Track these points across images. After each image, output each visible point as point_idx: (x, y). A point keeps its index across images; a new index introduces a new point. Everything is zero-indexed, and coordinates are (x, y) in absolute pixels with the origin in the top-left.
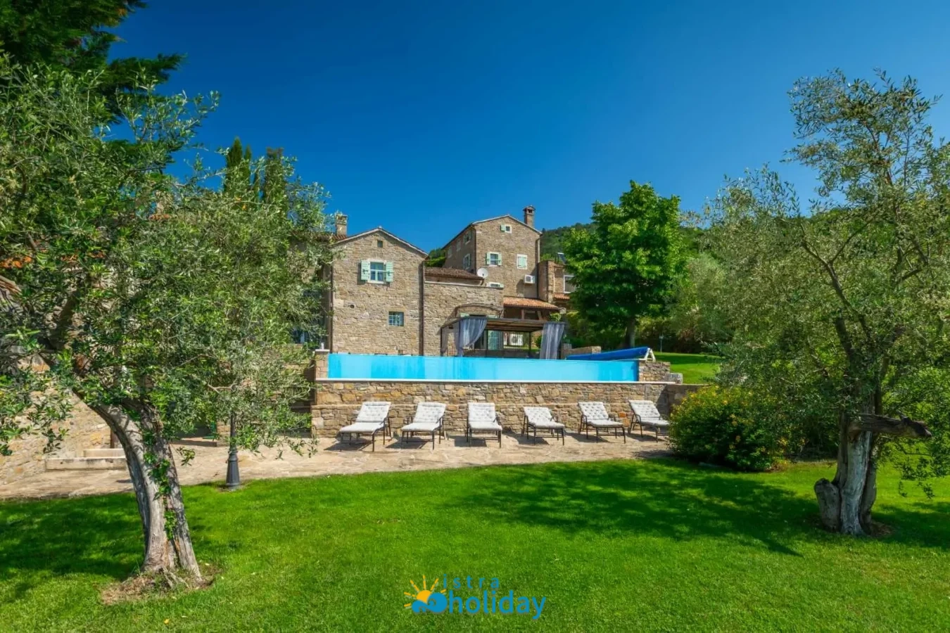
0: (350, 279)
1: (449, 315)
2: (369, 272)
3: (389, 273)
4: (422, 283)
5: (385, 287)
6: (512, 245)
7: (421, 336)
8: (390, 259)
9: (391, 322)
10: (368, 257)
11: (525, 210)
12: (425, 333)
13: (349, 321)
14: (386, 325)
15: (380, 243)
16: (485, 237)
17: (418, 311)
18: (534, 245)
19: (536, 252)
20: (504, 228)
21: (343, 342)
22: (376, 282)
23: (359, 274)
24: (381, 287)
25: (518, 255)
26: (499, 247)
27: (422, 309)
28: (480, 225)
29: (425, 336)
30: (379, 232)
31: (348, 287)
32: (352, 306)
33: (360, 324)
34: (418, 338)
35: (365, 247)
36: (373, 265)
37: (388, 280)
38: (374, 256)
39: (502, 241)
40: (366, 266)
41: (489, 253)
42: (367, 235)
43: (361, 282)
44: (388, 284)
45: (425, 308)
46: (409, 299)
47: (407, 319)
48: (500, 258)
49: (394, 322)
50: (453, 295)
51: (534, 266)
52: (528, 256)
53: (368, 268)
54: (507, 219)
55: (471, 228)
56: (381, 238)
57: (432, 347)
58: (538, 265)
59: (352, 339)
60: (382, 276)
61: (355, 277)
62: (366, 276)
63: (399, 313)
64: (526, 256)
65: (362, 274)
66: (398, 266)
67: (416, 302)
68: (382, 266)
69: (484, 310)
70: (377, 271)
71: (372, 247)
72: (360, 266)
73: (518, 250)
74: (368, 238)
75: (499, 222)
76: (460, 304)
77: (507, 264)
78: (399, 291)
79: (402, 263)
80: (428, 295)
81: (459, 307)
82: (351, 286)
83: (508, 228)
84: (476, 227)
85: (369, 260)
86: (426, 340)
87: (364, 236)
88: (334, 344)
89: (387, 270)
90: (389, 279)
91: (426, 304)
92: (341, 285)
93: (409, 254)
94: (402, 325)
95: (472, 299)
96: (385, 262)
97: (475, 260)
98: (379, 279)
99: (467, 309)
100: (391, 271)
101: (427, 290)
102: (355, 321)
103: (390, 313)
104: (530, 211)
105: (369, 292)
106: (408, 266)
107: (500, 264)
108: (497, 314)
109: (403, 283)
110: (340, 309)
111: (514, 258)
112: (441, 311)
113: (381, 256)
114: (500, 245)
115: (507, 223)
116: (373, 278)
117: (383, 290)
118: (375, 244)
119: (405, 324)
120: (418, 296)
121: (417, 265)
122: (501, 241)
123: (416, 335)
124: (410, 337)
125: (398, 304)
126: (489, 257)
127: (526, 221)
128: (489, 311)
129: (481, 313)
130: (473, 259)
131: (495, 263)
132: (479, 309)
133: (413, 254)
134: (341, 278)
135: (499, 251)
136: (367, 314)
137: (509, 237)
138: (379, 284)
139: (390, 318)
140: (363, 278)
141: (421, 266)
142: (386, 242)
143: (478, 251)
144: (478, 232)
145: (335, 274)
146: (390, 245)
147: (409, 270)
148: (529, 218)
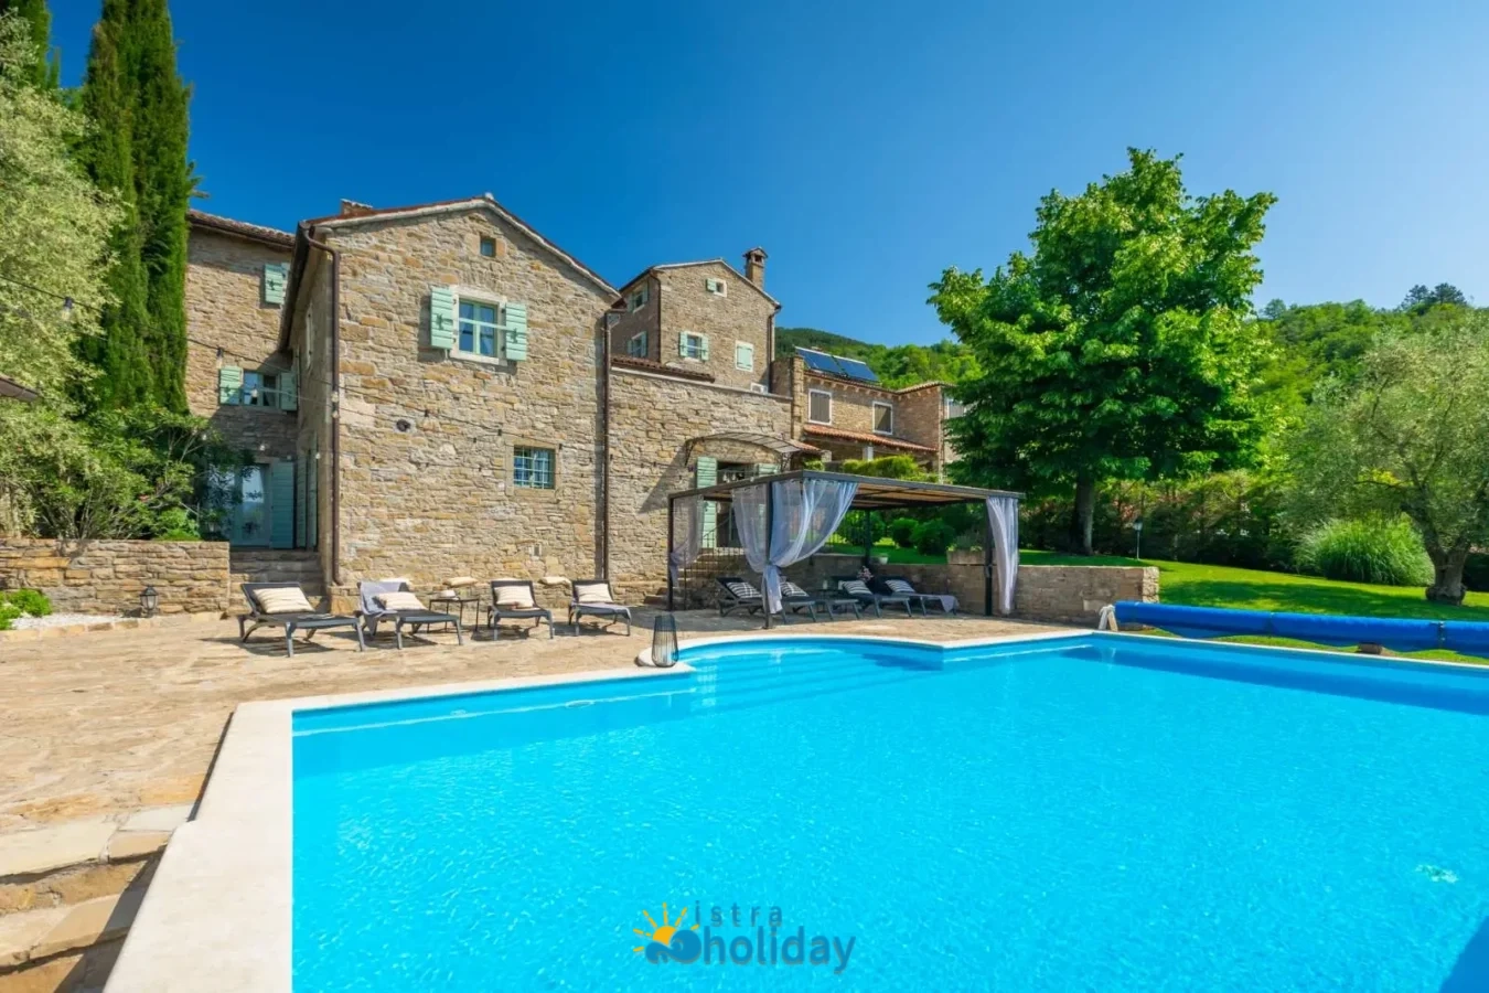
0: (394, 340)
1: (669, 460)
2: (456, 326)
3: (514, 334)
4: (603, 373)
5: (504, 376)
6: (727, 321)
7: (603, 515)
8: (519, 297)
9: (517, 474)
10: (452, 282)
11: (748, 256)
12: (611, 508)
13: (391, 470)
14: (506, 484)
15: (488, 244)
16: (679, 300)
17: (592, 447)
18: (764, 324)
19: (769, 339)
20: (712, 287)
21: (374, 535)
22: (475, 356)
23: (425, 327)
24: (490, 372)
25: (738, 343)
26: (702, 322)
27: (603, 440)
28: (668, 273)
29: (611, 518)
30: (485, 209)
31: (388, 367)
32: (404, 426)
33: (431, 480)
34: (592, 521)
35: (444, 251)
36: (467, 306)
37: (511, 354)
38: (469, 280)
39: (711, 312)
40: (446, 303)
41: (686, 333)
42: (448, 214)
43: (430, 353)
44: (512, 366)
45: (612, 440)
46: (568, 412)
47: (565, 467)
48: (705, 344)
49: (528, 474)
50: (681, 409)
51: (764, 368)
52: (756, 347)
53: (454, 312)
54: (719, 269)
55: (649, 277)
56: (493, 231)
57: (628, 546)
58: (771, 365)
59: (403, 523)
60: (491, 342)
61: (412, 337)
62: (445, 337)
63: (539, 450)
64: (751, 346)
65: (435, 331)
66: (540, 317)
67: (587, 423)
68: (491, 311)
69: (750, 450)
70: (478, 325)
71: (464, 252)
72: (427, 303)
73: (735, 331)
74: (450, 223)
75: (704, 272)
76: (697, 434)
77: (718, 358)
78: (544, 390)
79: (550, 309)
80: (618, 406)
81: (695, 441)
82: (400, 364)
83: (719, 287)
84: (659, 276)
85: (456, 290)
86: (614, 528)
87: (436, 215)
88: (342, 543)
89: (510, 326)
90: (517, 351)
91: (613, 428)
92: (367, 358)
93: (571, 287)
94: (551, 486)
95: (724, 421)
96: (503, 301)
97: (659, 346)
98: (484, 351)
99: (712, 446)
100: (522, 328)
101: (616, 393)
102: (412, 469)
103: (518, 450)
104: (758, 258)
105: (455, 386)
106: (568, 320)
107: (705, 357)
108: (776, 462)
109: (553, 366)
110: (361, 432)
111: (729, 348)
112: (650, 449)
113: (493, 283)
114: (705, 319)
115: (719, 276)
116: (466, 345)
117: (498, 382)
118: (472, 246)
119: (559, 482)
120: (593, 406)
121: (590, 321)
122: (709, 310)
123: (588, 512)
124: (570, 518)
125: (540, 426)
126: (684, 341)
127: (750, 275)
128: (759, 454)
129: (743, 459)
130: (653, 342)
131: (694, 354)
132: (738, 447)
133: (582, 290)
134: (365, 337)
135: (704, 332)
136: (450, 449)
137: (720, 305)
138: (485, 365)
139: (517, 464)
140: (437, 342)
141: (603, 322)
142: (504, 244)
143: (664, 327)
144: (663, 287)
145: (343, 321)
146: (518, 253)
147: (568, 332)
148: (756, 271)
